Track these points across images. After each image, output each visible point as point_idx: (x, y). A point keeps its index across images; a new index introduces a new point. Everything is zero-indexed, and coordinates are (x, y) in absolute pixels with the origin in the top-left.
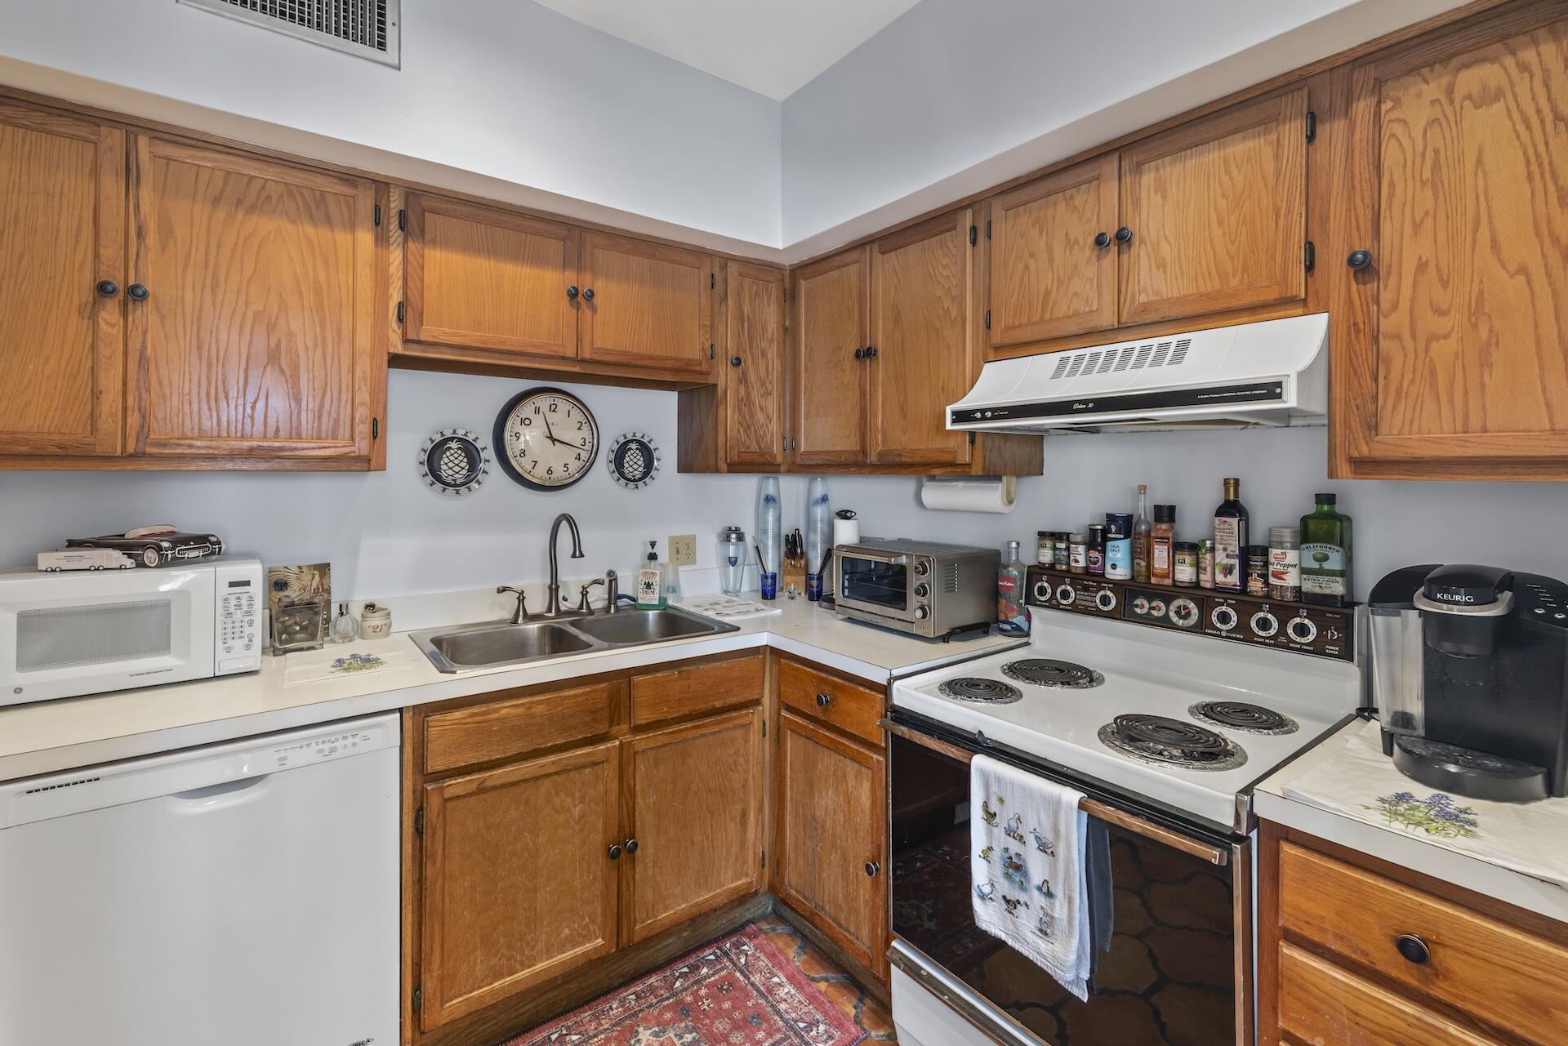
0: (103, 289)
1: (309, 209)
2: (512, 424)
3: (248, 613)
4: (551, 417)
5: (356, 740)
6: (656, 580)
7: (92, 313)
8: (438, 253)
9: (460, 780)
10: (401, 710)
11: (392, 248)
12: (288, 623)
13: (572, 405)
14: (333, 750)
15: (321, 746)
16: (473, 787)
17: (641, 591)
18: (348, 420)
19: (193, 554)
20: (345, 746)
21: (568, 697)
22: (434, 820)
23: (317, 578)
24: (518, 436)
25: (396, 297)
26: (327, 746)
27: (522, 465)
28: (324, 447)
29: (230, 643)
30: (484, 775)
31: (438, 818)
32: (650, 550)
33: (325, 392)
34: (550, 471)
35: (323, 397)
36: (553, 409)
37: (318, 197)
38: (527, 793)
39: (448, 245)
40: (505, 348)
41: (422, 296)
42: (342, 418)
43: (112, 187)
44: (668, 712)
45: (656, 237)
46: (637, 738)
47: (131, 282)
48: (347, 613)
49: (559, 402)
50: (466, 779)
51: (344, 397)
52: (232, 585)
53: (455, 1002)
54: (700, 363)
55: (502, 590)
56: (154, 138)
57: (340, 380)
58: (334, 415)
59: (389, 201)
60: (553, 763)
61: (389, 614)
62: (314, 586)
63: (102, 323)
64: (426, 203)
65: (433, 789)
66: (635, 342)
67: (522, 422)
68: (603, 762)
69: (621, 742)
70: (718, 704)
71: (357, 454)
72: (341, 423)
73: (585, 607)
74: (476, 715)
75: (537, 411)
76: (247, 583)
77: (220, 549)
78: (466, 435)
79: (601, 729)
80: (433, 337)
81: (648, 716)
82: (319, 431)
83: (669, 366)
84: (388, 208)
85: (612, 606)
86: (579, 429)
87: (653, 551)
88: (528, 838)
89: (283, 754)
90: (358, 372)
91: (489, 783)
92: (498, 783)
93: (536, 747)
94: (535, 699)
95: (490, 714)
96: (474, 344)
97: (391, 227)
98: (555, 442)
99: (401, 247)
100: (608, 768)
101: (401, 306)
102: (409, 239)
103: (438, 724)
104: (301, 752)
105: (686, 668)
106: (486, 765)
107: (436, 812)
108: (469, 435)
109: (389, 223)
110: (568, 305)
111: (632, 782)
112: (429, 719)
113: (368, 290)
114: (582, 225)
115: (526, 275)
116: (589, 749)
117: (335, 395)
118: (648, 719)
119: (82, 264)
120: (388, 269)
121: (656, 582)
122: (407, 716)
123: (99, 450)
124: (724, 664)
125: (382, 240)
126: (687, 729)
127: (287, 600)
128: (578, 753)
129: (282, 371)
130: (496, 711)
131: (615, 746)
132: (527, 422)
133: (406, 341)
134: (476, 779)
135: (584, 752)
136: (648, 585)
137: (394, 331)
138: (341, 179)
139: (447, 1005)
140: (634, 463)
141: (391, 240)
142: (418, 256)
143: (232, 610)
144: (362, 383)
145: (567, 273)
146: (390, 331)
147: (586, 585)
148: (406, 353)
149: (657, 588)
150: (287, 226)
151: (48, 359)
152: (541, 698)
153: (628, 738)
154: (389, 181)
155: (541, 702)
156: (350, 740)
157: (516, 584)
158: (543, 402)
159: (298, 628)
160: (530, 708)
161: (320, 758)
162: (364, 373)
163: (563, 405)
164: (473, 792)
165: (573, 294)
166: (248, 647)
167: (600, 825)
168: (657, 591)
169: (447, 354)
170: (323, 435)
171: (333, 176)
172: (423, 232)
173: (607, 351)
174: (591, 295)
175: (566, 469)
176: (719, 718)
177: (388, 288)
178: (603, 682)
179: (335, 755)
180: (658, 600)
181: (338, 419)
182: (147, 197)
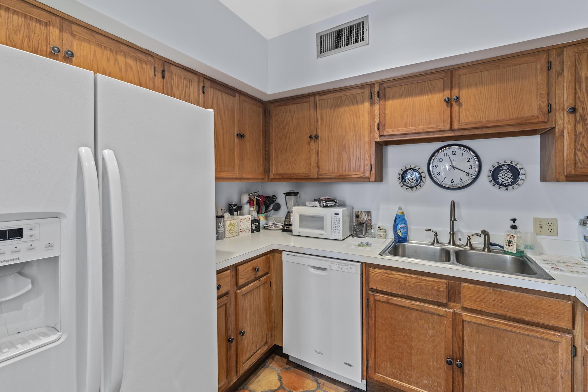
0: (311, 137)
1: (352, 101)
2: (435, 162)
3: (339, 223)
4: (453, 157)
5: (348, 267)
6: (515, 240)
7: (309, 144)
8: (390, 102)
9: (380, 295)
10: (362, 263)
11: (376, 105)
12: (356, 228)
13: (464, 151)
14: (342, 268)
15: (339, 266)
16: (385, 300)
17: (506, 244)
18: (363, 165)
19: (330, 205)
20: (345, 268)
21: (425, 280)
22: (372, 305)
23: (367, 216)
24: (436, 166)
25: (377, 121)
26: (341, 266)
27: (439, 179)
28: (357, 174)
29: (335, 230)
30: (389, 297)
31: (373, 305)
32: (512, 223)
33: (357, 157)
34: (452, 181)
35: (356, 159)
36: (454, 153)
37: (354, 96)
38: (407, 312)
39: (394, 97)
40: (416, 132)
41: (385, 119)
42: (361, 164)
43: (312, 111)
44: (484, 308)
45: (501, 56)
46: (464, 313)
47: (316, 134)
48: (373, 228)
49: (457, 150)
50: (382, 296)
51: (362, 158)
52: (336, 214)
53: (379, 375)
54: (537, 117)
55: (428, 230)
56: (320, 95)
57: (361, 153)
58: (359, 164)
59: (374, 89)
60: (418, 305)
61: (386, 231)
62: (366, 218)
63: (311, 146)
64: (385, 85)
65: (371, 294)
66: (487, 115)
67: (439, 160)
68: (444, 316)
69: (454, 311)
70: (526, 318)
71: (365, 176)
72: (361, 166)
73: (469, 245)
74: (386, 273)
75: (445, 155)
76: (338, 214)
77: (337, 204)
78: (415, 167)
79: (444, 301)
80: (388, 133)
81: (472, 306)
82: (355, 169)
83: (511, 123)
84: (374, 92)
85: (486, 248)
86: (468, 161)
87: (514, 224)
88: (408, 331)
89: (330, 264)
90: (365, 149)
91: (391, 301)
92: (394, 303)
93: (410, 295)
94: (410, 275)
95: (391, 275)
96: (403, 133)
97: (375, 98)
98: (455, 169)
99: (378, 104)
100: (446, 320)
101: (378, 124)
102: (380, 100)
103: (373, 272)
104: (334, 265)
105: (499, 289)
106: (391, 294)
107: (372, 303)
108: (416, 167)
109: (375, 97)
110: (446, 106)
111: (461, 334)
112: (370, 269)
113: (368, 122)
114: (453, 67)
115: (425, 99)
116: (436, 307)
117: (359, 158)
118: (471, 307)
119: (308, 132)
120: (374, 113)
121: (514, 241)
122: (364, 265)
123: (311, 177)
124: (532, 296)
125: (372, 104)
126: (500, 323)
127: (359, 221)
128: (430, 306)
129: (346, 152)
130: (393, 274)
131: (450, 312)
132: (441, 160)
133: (380, 136)
134: (386, 297)
135: (433, 307)
136: (510, 242)
137: (377, 133)
138: (359, 88)
139: (377, 374)
140: (505, 176)
141: (375, 103)
142: (383, 105)
143: (335, 221)
144: (366, 153)
145: (445, 92)
146: (375, 133)
147: (470, 235)
148: (381, 140)
149: (515, 244)
150: (347, 108)
151: (303, 156)
152: (413, 276)
153: (459, 311)
154: (374, 82)
155: (413, 278)
156: (346, 267)
157: (435, 229)
158: (449, 151)
159: (358, 230)
160: (407, 278)
161: (339, 269)
162: (367, 149)
163: (459, 150)
164: (385, 302)
165: (448, 101)
166: (339, 232)
167: (443, 344)
168: (515, 246)
169: (399, 138)
170: (357, 171)
171: (357, 88)
172: (385, 96)
173: (468, 123)
174: (457, 99)
175: (461, 180)
176: (528, 327)
177: (375, 119)
178: (445, 279)
179: (342, 270)
180: (516, 250)
181: (360, 165)
182: (318, 111)
